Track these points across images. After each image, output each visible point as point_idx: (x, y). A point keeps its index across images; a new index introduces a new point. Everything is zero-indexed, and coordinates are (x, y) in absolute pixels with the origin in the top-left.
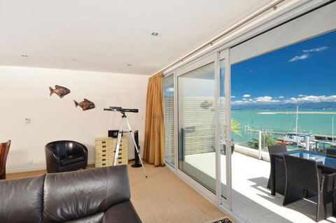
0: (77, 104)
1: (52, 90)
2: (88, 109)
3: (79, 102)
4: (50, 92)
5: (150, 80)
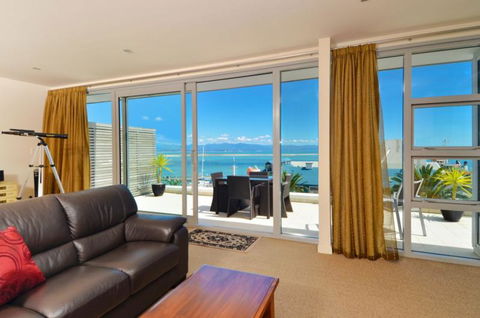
5: (51, 93)
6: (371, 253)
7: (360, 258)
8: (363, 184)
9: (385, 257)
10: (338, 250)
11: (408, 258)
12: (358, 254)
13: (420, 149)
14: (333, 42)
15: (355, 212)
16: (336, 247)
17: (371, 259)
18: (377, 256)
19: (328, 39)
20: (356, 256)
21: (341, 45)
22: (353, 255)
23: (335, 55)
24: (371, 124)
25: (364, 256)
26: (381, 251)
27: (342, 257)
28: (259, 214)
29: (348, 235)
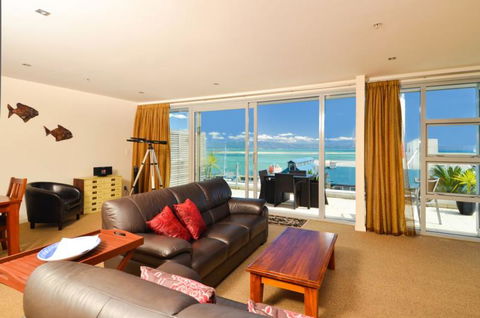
0: (48, 132)
1: (10, 109)
2: (64, 138)
3: (51, 129)
4: (8, 111)
5: (140, 108)
6: (395, 231)
7: (387, 234)
8: (389, 181)
9: (405, 234)
10: (370, 229)
11: (423, 236)
12: (385, 230)
13: (433, 156)
14: (366, 77)
15: (383, 201)
16: (369, 226)
17: (395, 235)
18: (400, 233)
19: (363, 76)
20: (384, 233)
21: (373, 79)
22: (382, 232)
23: (368, 87)
24: (395, 137)
25: (390, 233)
26: (403, 230)
27: (373, 234)
28: (301, 205)
29: (378, 217)
